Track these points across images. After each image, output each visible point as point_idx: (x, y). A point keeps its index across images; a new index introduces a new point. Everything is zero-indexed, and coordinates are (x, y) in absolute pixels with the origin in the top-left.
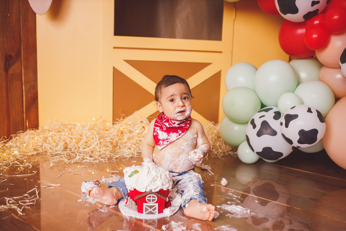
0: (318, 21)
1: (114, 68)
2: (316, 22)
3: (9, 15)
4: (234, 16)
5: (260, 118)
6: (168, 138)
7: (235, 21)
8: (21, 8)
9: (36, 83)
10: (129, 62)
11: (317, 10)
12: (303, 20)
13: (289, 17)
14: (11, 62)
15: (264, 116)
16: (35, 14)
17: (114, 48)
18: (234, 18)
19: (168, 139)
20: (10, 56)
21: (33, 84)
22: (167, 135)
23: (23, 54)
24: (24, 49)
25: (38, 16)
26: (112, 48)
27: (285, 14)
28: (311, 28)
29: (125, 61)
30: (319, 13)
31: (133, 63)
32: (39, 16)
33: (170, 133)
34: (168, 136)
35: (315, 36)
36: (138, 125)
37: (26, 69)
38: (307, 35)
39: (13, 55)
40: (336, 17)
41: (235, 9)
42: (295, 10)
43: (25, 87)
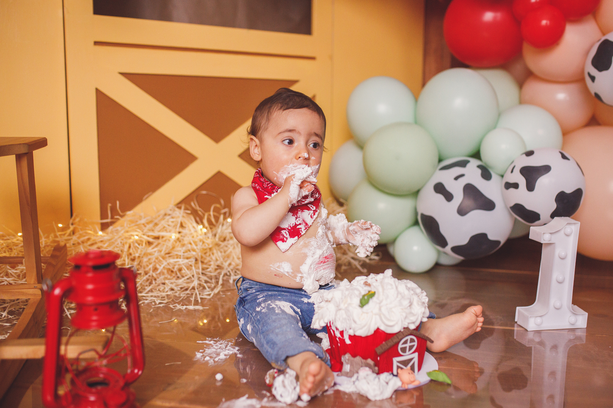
1: (97, 90)
5: (456, 178)
6: (297, 223)
10: (133, 78)
15: (462, 175)
17: (96, 43)
19: (298, 225)
22: (294, 218)
26: (93, 43)
29: (125, 75)
33: (297, 213)
34: (296, 218)
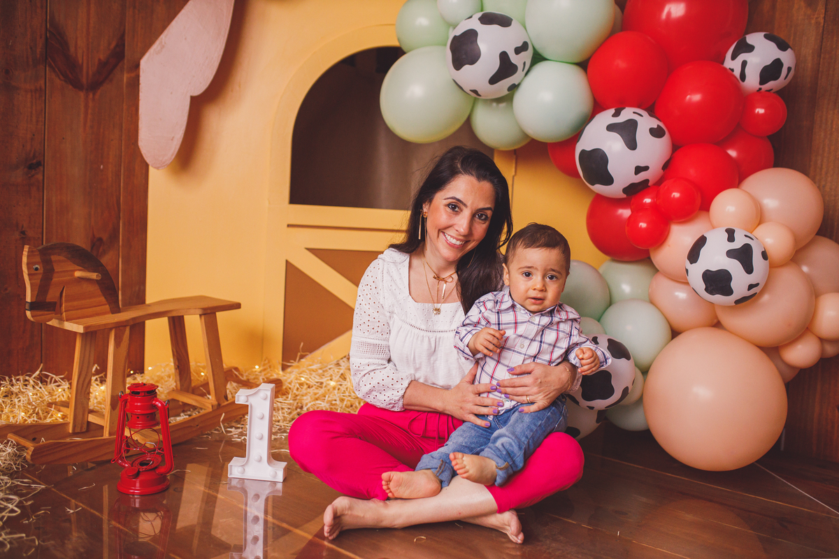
0: (648, 198)
1: (287, 261)
2: (648, 200)
3: (102, 167)
4: (514, 170)
7: (515, 177)
8: (123, 154)
9: (142, 288)
10: (315, 252)
11: (647, 181)
12: (625, 196)
13: (599, 188)
14: (101, 250)
16: (147, 165)
17: (289, 226)
18: (513, 174)
20: (100, 240)
21: (137, 288)
23: (122, 234)
24: (124, 224)
25: (152, 170)
26: (286, 226)
27: (593, 184)
28: (638, 209)
29: (308, 249)
30: (650, 184)
31: (322, 254)
32: (155, 170)
35: (643, 225)
36: (331, 372)
37: (127, 261)
38: (632, 220)
39: (105, 237)
40: (676, 195)
41: (515, 156)
42: (608, 180)
43: (122, 295)
